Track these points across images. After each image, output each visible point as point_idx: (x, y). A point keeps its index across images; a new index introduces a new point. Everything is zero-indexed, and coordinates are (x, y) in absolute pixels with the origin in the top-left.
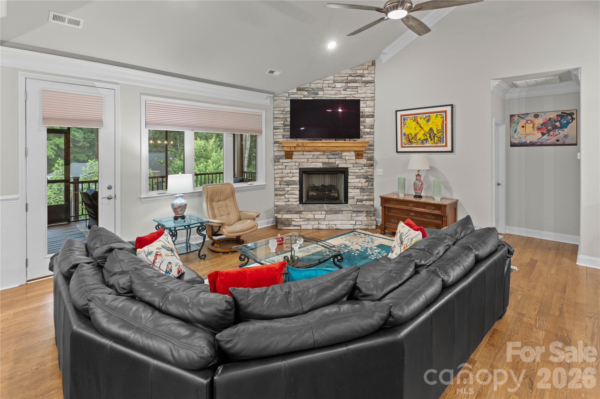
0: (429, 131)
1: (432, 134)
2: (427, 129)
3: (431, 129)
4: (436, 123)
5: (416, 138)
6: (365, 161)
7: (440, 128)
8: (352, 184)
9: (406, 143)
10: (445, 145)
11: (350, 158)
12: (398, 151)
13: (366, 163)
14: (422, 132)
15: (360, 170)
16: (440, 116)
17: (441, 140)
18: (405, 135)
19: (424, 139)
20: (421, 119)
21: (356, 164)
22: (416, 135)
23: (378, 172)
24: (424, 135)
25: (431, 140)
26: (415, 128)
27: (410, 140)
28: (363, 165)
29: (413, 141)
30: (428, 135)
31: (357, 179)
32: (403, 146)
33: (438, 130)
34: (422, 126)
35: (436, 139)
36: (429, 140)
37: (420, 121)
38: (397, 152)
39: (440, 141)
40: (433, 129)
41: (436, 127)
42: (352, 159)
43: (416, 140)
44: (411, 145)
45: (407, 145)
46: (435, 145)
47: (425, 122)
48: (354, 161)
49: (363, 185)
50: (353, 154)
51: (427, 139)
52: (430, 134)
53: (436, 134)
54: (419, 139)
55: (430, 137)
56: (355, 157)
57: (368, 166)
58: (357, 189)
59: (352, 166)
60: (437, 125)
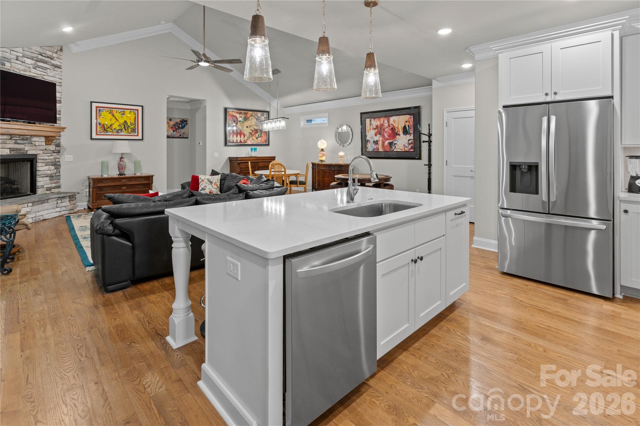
0: (124, 123)
1: (126, 126)
2: (122, 121)
3: (125, 122)
4: (129, 117)
5: (112, 128)
6: (54, 147)
7: (133, 122)
8: (42, 172)
9: (102, 131)
10: (137, 134)
11: (40, 144)
12: (93, 138)
13: (54, 150)
14: (118, 123)
15: (48, 156)
16: (133, 113)
17: (134, 130)
18: (100, 124)
19: (119, 129)
20: (117, 112)
21: (46, 151)
22: (111, 125)
23: (66, 158)
24: (119, 126)
25: (126, 130)
26: (111, 119)
27: (105, 129)
28: (52, 152)
29: (108, 130)
30: (123, 126)
31: (46, 167)
32: (98, 133)
33: (131, 123)
34: (118, 119)
35: (130, 129)
36: (124, 130)
37: (115, 114)
38: (91, 139)
39: (133, 132)
40: (127, 122)
41: (129, 120)
42: (43, 145)
43: (111, 129)
44: (106, 134)
45: (102, 133)
46: (129, 134)
47: (120, 115)
48: (44, 148)
49: (52, 172)
50: (43, 139)
51: (122, 129)
52: (124, 126)
53: (129, 126)
54: (115, 129)
55: (124, 128)
56: (44, 143)
57: (56, 153)
58: (47, 177)
59: (42, 152)
60: (130, 119)
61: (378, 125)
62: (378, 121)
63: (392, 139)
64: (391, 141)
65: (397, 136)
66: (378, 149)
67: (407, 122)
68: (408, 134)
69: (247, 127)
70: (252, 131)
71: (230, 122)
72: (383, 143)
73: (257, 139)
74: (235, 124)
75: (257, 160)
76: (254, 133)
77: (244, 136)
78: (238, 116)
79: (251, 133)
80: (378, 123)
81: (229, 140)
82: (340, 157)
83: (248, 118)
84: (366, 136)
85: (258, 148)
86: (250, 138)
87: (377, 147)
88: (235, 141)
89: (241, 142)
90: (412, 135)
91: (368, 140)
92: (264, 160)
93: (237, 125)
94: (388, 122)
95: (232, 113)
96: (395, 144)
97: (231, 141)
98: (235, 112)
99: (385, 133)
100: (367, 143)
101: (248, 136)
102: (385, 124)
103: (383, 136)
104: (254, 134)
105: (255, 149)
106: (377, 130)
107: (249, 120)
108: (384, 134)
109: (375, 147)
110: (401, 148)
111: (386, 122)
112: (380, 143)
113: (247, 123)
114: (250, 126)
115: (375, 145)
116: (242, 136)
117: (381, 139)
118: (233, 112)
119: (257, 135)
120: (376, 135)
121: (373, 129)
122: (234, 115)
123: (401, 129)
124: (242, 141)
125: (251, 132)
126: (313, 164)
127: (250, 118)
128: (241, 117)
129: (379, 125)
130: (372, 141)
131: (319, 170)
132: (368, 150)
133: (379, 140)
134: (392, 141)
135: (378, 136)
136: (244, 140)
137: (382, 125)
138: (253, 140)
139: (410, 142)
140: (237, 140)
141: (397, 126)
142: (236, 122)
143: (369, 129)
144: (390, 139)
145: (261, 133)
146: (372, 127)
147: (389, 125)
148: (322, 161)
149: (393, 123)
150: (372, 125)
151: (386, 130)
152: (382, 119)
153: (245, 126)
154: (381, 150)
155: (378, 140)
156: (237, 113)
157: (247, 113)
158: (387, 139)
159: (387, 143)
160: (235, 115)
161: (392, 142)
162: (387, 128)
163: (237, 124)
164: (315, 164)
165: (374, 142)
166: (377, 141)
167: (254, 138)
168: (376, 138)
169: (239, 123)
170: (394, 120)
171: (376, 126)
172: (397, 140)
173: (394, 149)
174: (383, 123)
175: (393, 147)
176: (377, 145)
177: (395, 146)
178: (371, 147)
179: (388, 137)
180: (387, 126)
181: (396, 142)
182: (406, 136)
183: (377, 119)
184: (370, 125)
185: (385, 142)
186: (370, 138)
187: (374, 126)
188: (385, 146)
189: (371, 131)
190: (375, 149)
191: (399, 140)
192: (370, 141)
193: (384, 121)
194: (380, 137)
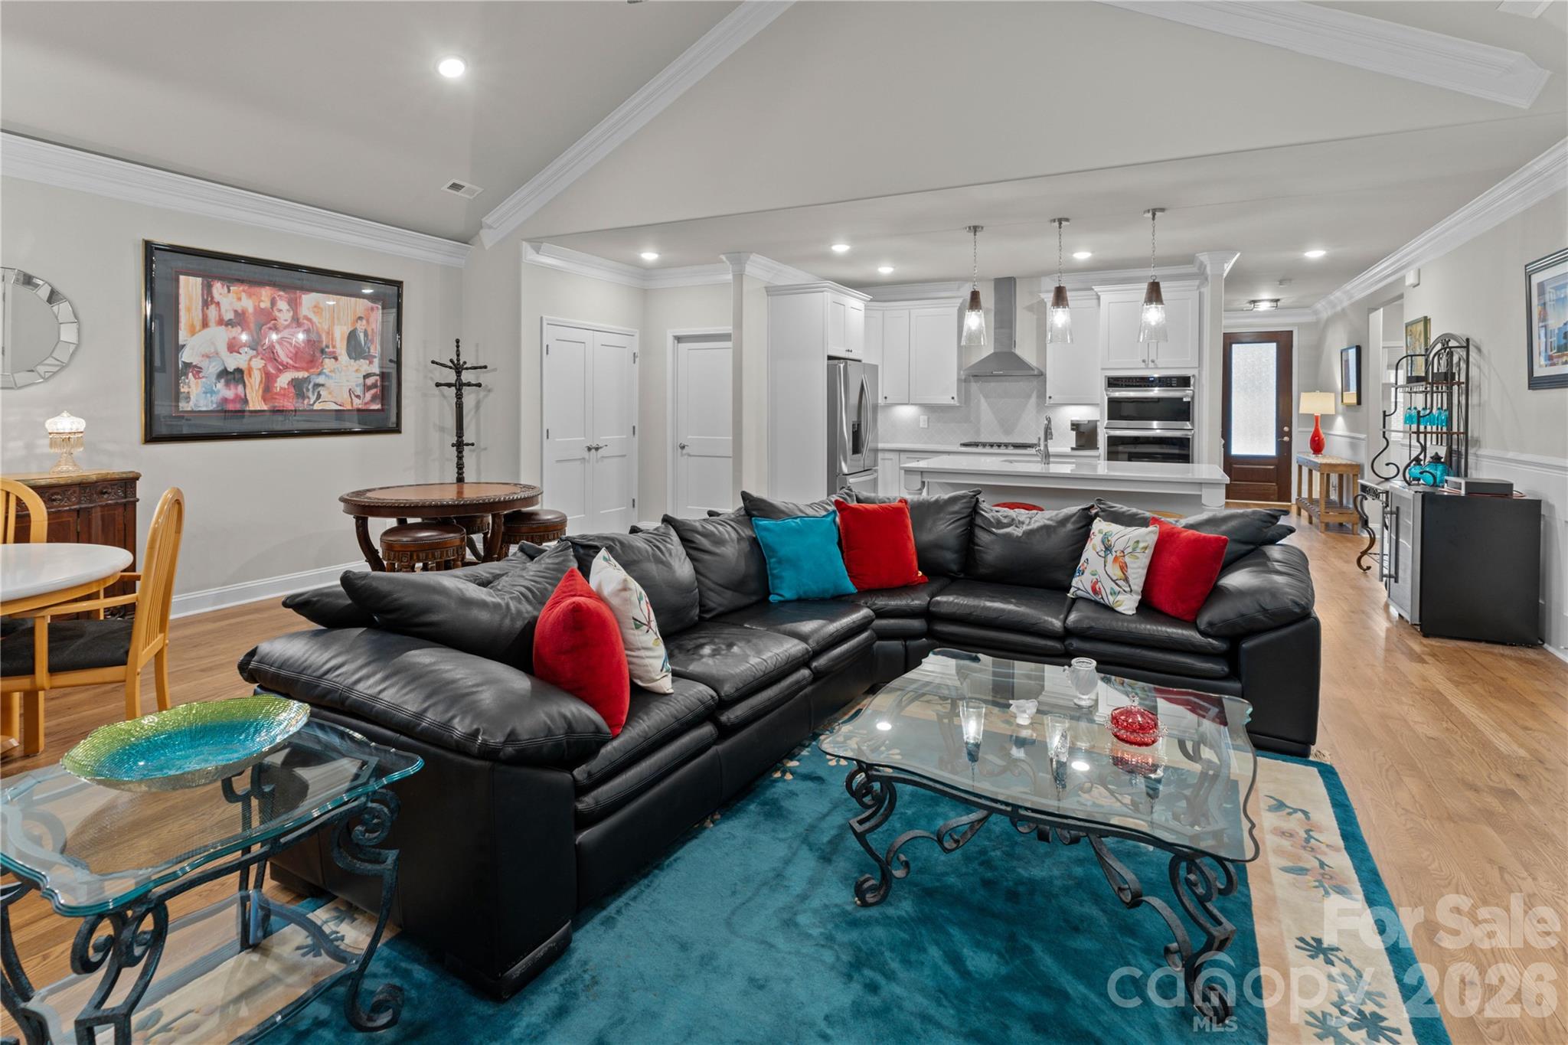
61: (244, 313)
62: (244, 296)
63: (307, 370)
64: (302, 375)
65: (326, 361)
66: (246, 401)
67: (361, 319)
68: (364, 358)
72: (269, 380)
80: (247, 304)
84: (179, 348)
87: (237, 395)
91: (187, 365)
94: (294, 308)
96: (317, 385)
100: (182, 373)
102: (277, 314)
103: (270, 356)
106: (239, 329)
109: (230, 394)
110: (339, 401)
111: (282, 305)
112: (255, 381)
115: (227, 384)
117: (258, 364)
120: (233, 348)
121: (221, 322)
123: (341, 340)
129: (251, 310)
130: (212, 369)
132: (186, 406)
133: (250, 369)
134: (306, 374)
135: (247, 351)
137: (266, 313)
139: (370, 381)
141: (326, 327)
143: (198, 324)
144: (297, 369)
146: (212, 312)
149: (311, 316)
150: (212, 307)
152: (266, 293)
154: (256, 403)
155: (243, 366)
158: (286, 367)
159: (283, 381)
161: (307, 380)
162: (286, 326)
165: (224, 374)
166: (239, 371)
168: (232, 363)
170: (315, 307)
171: (236, 312)
172: (325, 374)
173: (315, 402)
174: (272, 308)
175: (309, 398)
176: (240, 388)
177: (319, 392)
178: (205, 393)
179: (291, 362)
180: (286, 320)
181: (321, 380)
182: (357, 362)
183: (244, 291)
184: (206, 304)
185: (277, 377)
186: (201, 359)
187: (226, 311)
188: (276, 393)
189: (206, 331)
190: (225, 400)
191: (333, 375)
192: (200, 368)
193: (273, 302)
194: (255, 357)
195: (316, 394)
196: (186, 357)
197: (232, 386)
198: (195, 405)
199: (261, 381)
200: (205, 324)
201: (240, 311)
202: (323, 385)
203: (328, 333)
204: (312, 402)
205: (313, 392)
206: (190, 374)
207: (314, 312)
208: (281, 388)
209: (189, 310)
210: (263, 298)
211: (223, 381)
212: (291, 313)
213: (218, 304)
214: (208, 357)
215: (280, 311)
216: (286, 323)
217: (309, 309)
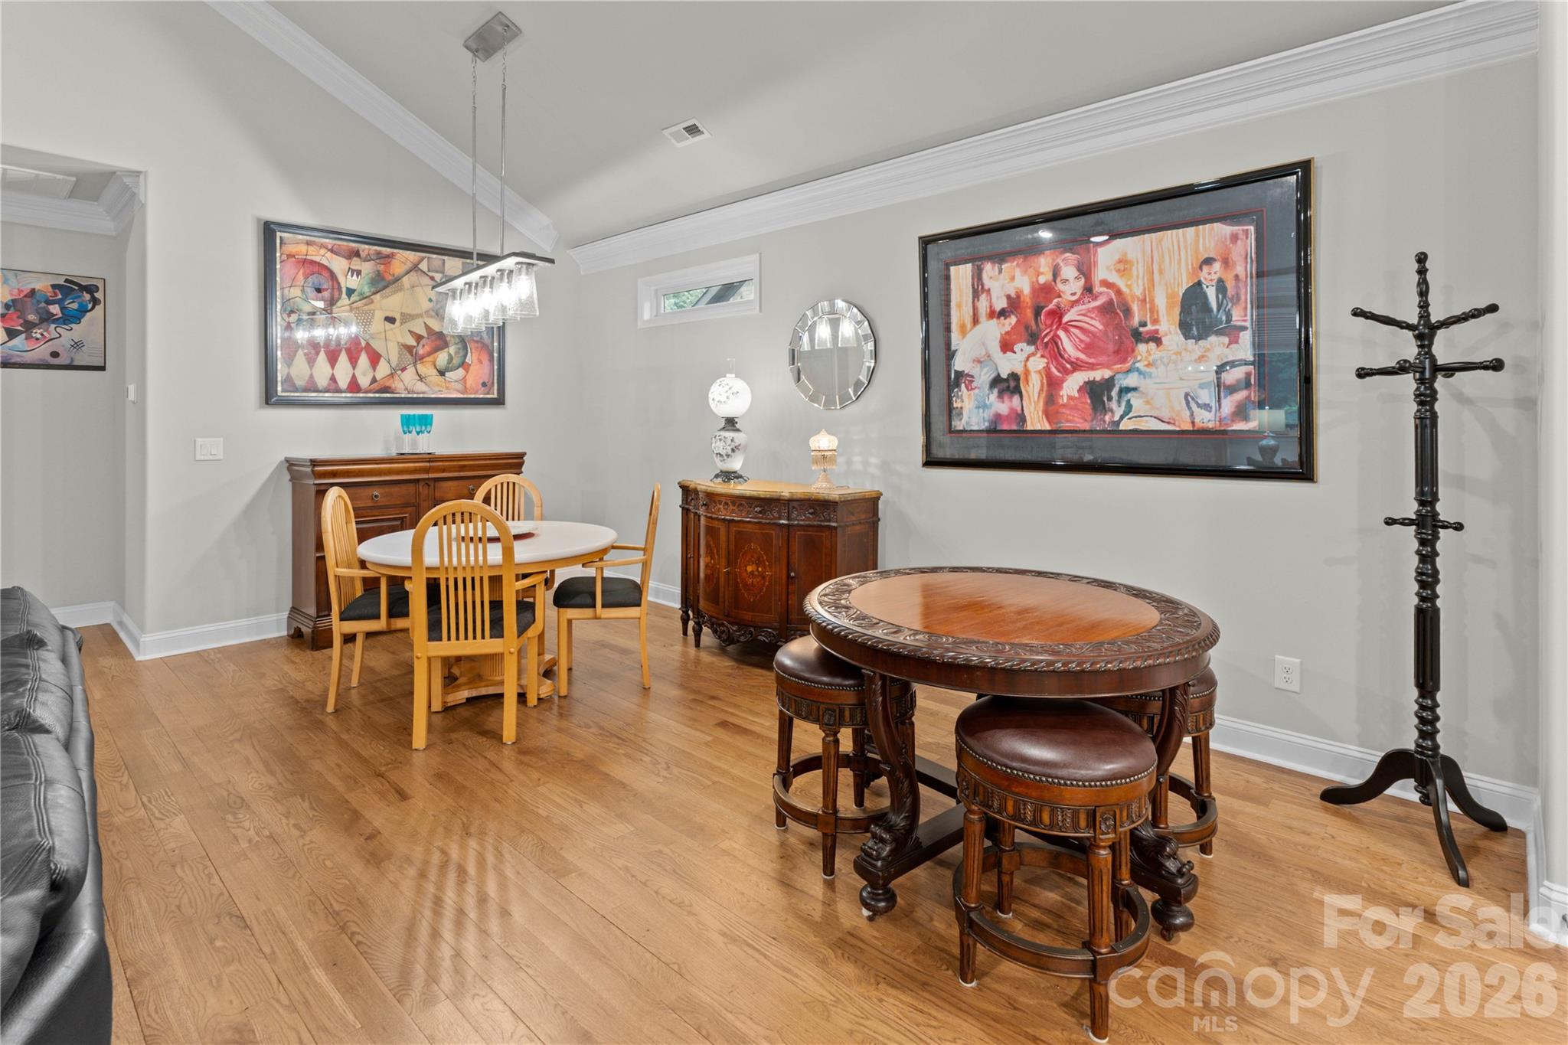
61: (1019, 295)
62: (1018, 272)
63: (1108, 366)
64: (1098, 375)
65: (1142, 348)
66: (1021, 418)
67: (1208, 261)
68: (1219, 333)
69: (390, 320)
70: (419, 338)
71: (296, 292)
72: (1052, 385)
73: (442, 373)
74: (320, 304)
75: (427, 470)
76: (427, 349)
77: (375, 359)
78: (338, 265)
79: (409, 349)
80: (1023, 283)
81: (288, 379)
82: (816, 461)
83: (397, 280)
84: (950, 355)
85: (438, 414)
86: (403, 370)
87: (1012, 410)
88: (322, 381)
89: (354, 386)
90: (1246, 337)
91: (960, 375)
92: (462, 468)
93: (335, 309)
94: (1085, 271)
95: (303, 248)
96: (1125, 390)
97: (299, 383)
98: (322, 246)
99: (1061, 333)
100: (958, 385)
101: (394, 362)
102: (1060, 286)
103: (1054, 351)
104: (429, 354)
105: (426, 421)
106: (1013, 320)
107: (401, 289)
108: (1055, 340)
109: (1003, 407)
110: (1165, 414)
111: (1069, 272)
112: (1034, 388)
113: (391, 303)
114: (407, 318)
115: (1000, 395)
116: (364, 360)
117: (1038, 363)
118: (308, 243)
119: (442, 358)
120: (1006, 346)
121: (993, 314)
122: (317, 259)
123: (1170, 307)
124: (364, 381)
125: (412, 342)
126: (687, 491)
127: (405, 279)
128: (359, 273)
129: (1027, 290)
130: (984, 377)
131: (716, 524)
132: (959, 425)
133: (1027, 372)
134: (1107, 374)
135: (1023, 348)
136: (374, 380)
137: (1046, 292)
138: (421, 378)
139: (1230, 376)
140: (333, 379)
141: (1138, 291)
142: (326, 294)
143: (968, 321)
144: (1092, 367)
145: (465, 348)
146: (983, 305)
147: (1088, 289)
148: (728, 476)
149: (1113, 278)
150: (983, 297)
151: (1065, 319)
152: (1044, 262)
153: (379, 316)
154: (1036, 421)
155: (1019, 369)
156: (332, 251)
157: (391, 256)
158: (1077, 366)
159: (1072, 385)
160: (324, 262)
161: (1109, 383)
162: (1074, 304)
163: (332, 302)
164: (696, 491)
165: (997, 381)
166: (1014, 376)
167: (426, 369)
168: (1007, 364)
169: (344, 300)
170: (1120, 261)
171: (1008, 297)
172: (1138, 370)
173: (1122, 418)
174: (1055, 280)
175: (1112, 411)
176: (1016, 399)
177: (1128, 402)
178: (978, 407)
179: (1082, 356)
180: (1074, 294)
181: (1131, 380)
182: (1201, 343)
183: (1018, 265)
184: (976, 295)
185: (1063, 381)
186: (972, 365)
187: (998, 298)
188: (1064, 405)
189: (978, 328)
190: (998, 417)
191: (1152, 370)
192: (972, 377)
193: (1056, 274)
194: (1033, 354)
195: (1124, 404)
196: (959, 365)
197: (1006, 398)
198: (968, 423)
199: (1041, 390)
200: (976, 321)
201: (1013, 295)
202: (1135, 389)
203: (1144, 301)
204: (1117, 418)
205: (1119, 402)
206: (963, 385)
207: (1118, 271)
208: (1070, 398)
209: (959, 306)
210: (1042, 270)
211: (996, 391)
212: (1082, 281)
213: (989, 290)
214: (979, 362)
215: (1065, 281)
216: (1074, 298)
217: (1108, 268)
